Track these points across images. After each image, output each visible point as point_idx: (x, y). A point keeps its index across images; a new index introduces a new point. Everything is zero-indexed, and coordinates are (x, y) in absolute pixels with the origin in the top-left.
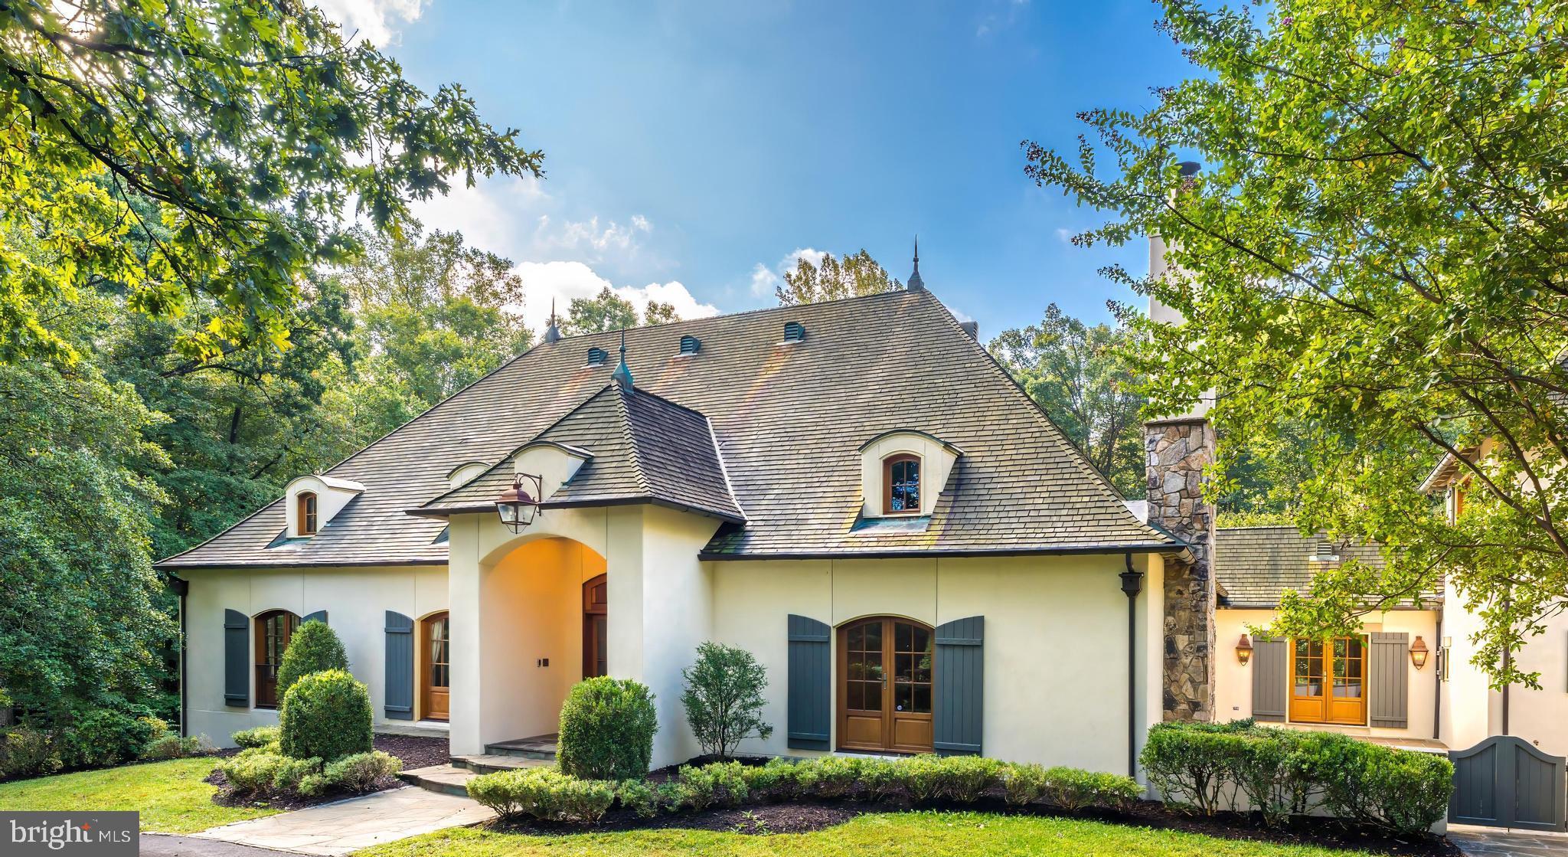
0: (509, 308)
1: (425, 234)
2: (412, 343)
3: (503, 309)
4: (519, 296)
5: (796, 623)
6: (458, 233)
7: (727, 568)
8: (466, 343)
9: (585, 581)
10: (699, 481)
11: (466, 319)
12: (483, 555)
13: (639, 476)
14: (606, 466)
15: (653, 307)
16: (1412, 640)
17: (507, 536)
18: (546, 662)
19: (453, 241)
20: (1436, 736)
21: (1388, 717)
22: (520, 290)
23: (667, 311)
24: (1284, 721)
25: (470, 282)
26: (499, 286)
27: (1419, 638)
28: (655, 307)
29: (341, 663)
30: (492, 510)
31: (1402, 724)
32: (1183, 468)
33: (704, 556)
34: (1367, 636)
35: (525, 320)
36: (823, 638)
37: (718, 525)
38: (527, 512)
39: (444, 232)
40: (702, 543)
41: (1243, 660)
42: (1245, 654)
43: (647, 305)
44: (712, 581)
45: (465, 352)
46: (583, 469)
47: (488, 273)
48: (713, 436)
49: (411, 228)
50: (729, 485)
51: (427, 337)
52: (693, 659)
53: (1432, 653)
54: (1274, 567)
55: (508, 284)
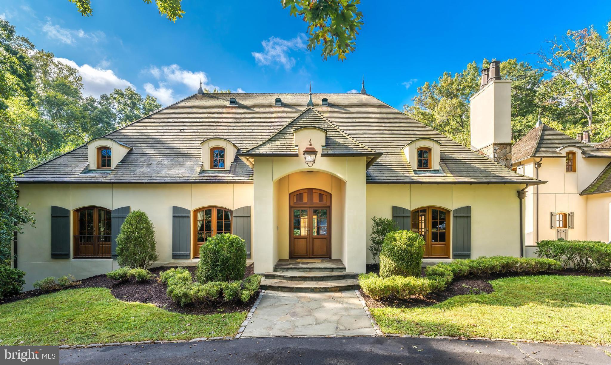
5: (396, 210)
9: (290, 192)
12: (276, 177)
13: (363, 145)
14: (338, 140)
32: (504, 159)
36: (408, 215)
46: (326, 141)
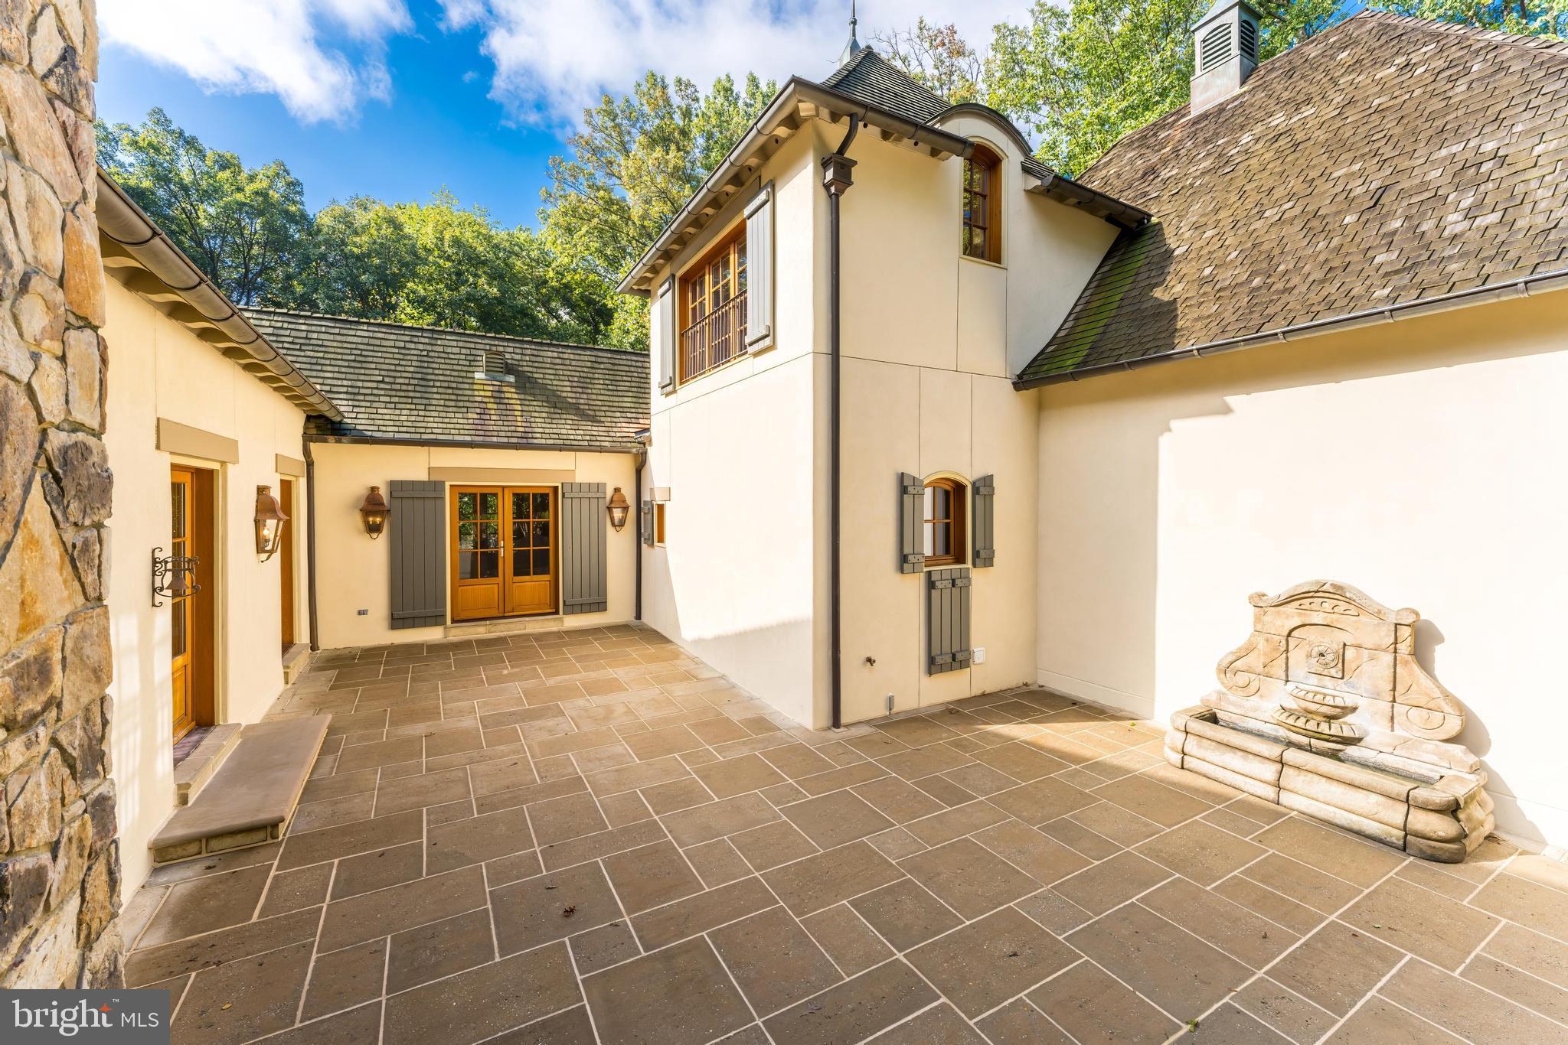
16: (609, 493)
20: (638, 616)
21: (586, 599)
24: (444, 623)
27: (617, 490)
31: (601, 606)
34: (556, 488)
41: (373, 529)
42: (376, 518)
53: (632, 511)
54: (423, 381)
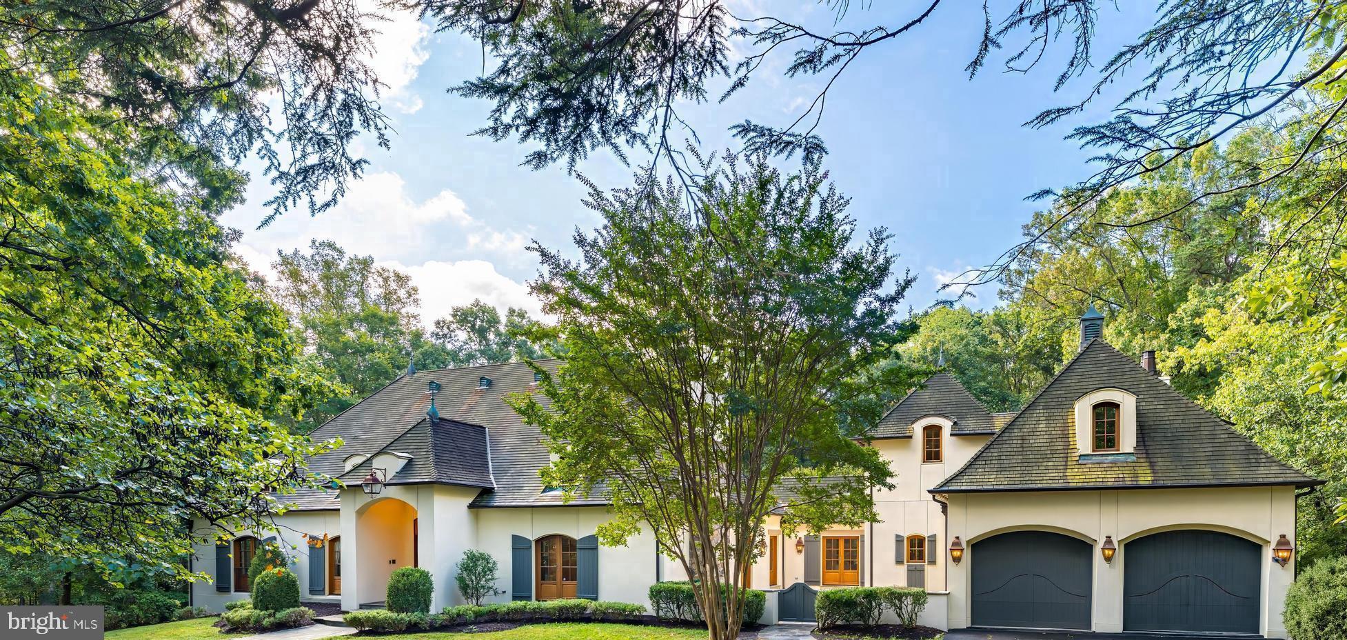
0: (410, 309)
1: (346, 259)
2: (337, 341)
3: (403, 311)
4: (416, 301)
5: (516, 539)
6: (370, 257)
7: (483, 512)
8: (377, 340)
10: (470, 468)
11: (375, 322)
12: (357, 508)
13: (433, 471)
14: (419, 463)
15: (512, 311)
17: (368, 499)
18: (394, 562)
19: (366, 264)
22: (417, 296)
23: (522, 315)
25: (380, 291)
26: (402, 293)
28: (514, 311)
29: (283, 564)
30: (360, 486)
33: (471, 506)
34: (858, 537)
35: (421, 317)
36: (527, 546)
37: (479, 490)
38: (377, 488)
39: (360, 257)
40: (470, 500)
41: (799, 551)
42: (800, 548)
43: (507, 310)
44: (476, 519)
45: (376, 347)
46: (407, 464)
47: (393, 286)
48: (488, 438)
49: (335, 255)
50: (490, 467)
51: (350, 335)
52: (461, 557)
55: (408, 292)
